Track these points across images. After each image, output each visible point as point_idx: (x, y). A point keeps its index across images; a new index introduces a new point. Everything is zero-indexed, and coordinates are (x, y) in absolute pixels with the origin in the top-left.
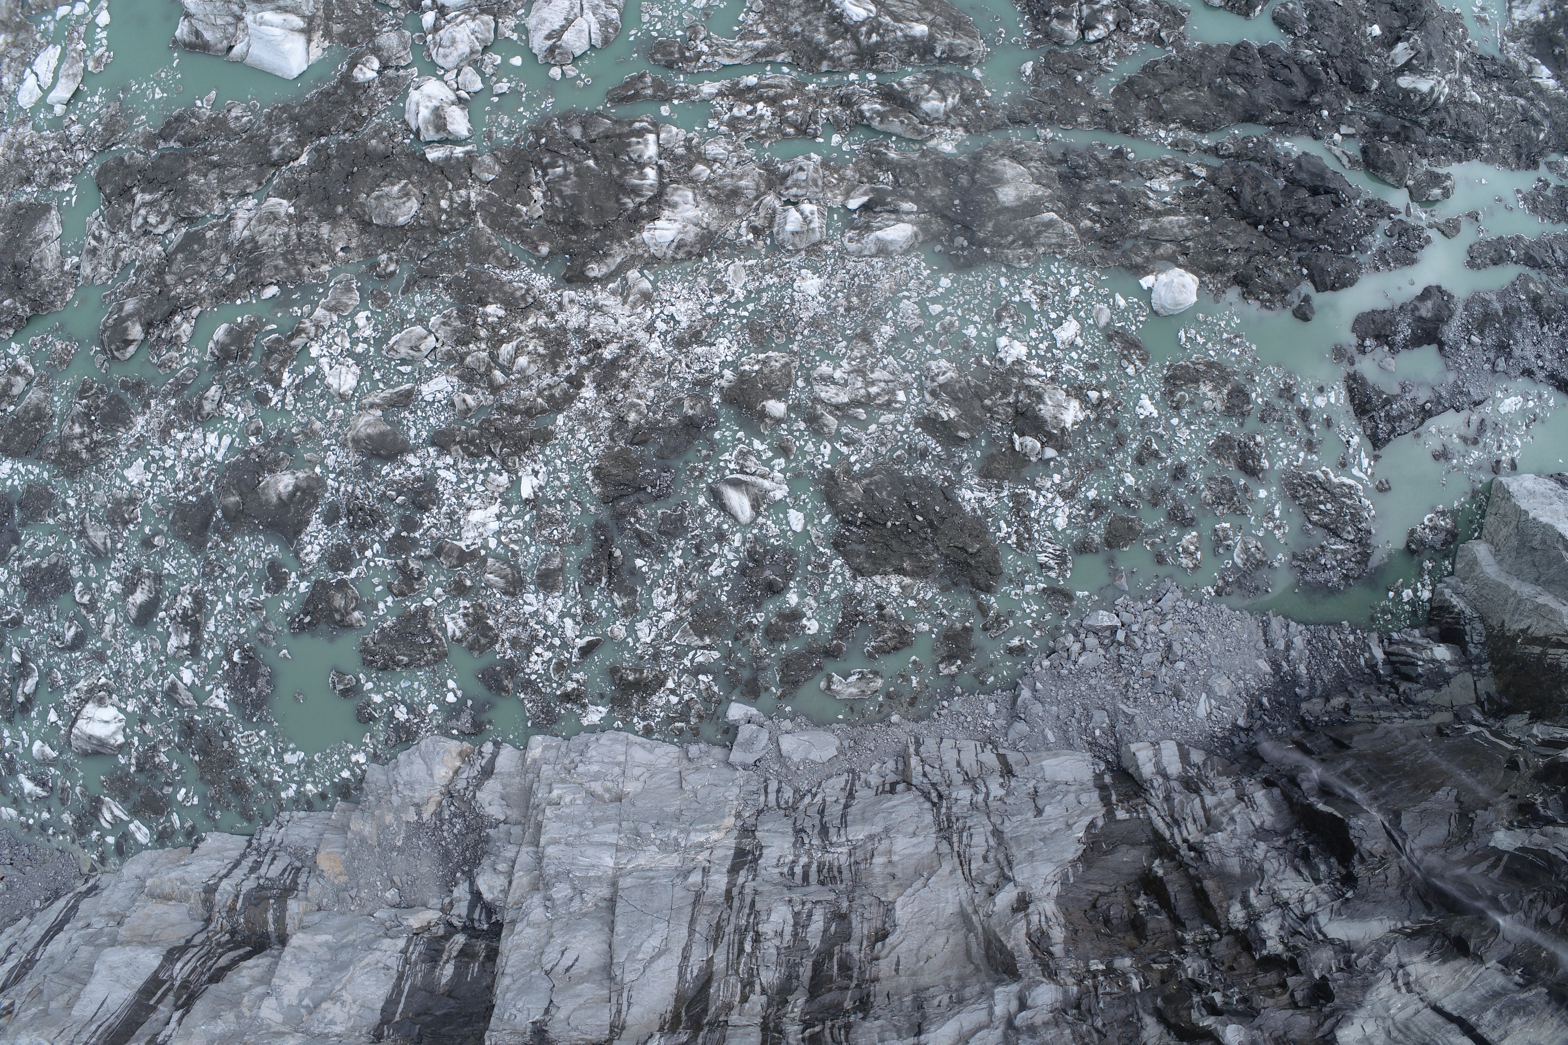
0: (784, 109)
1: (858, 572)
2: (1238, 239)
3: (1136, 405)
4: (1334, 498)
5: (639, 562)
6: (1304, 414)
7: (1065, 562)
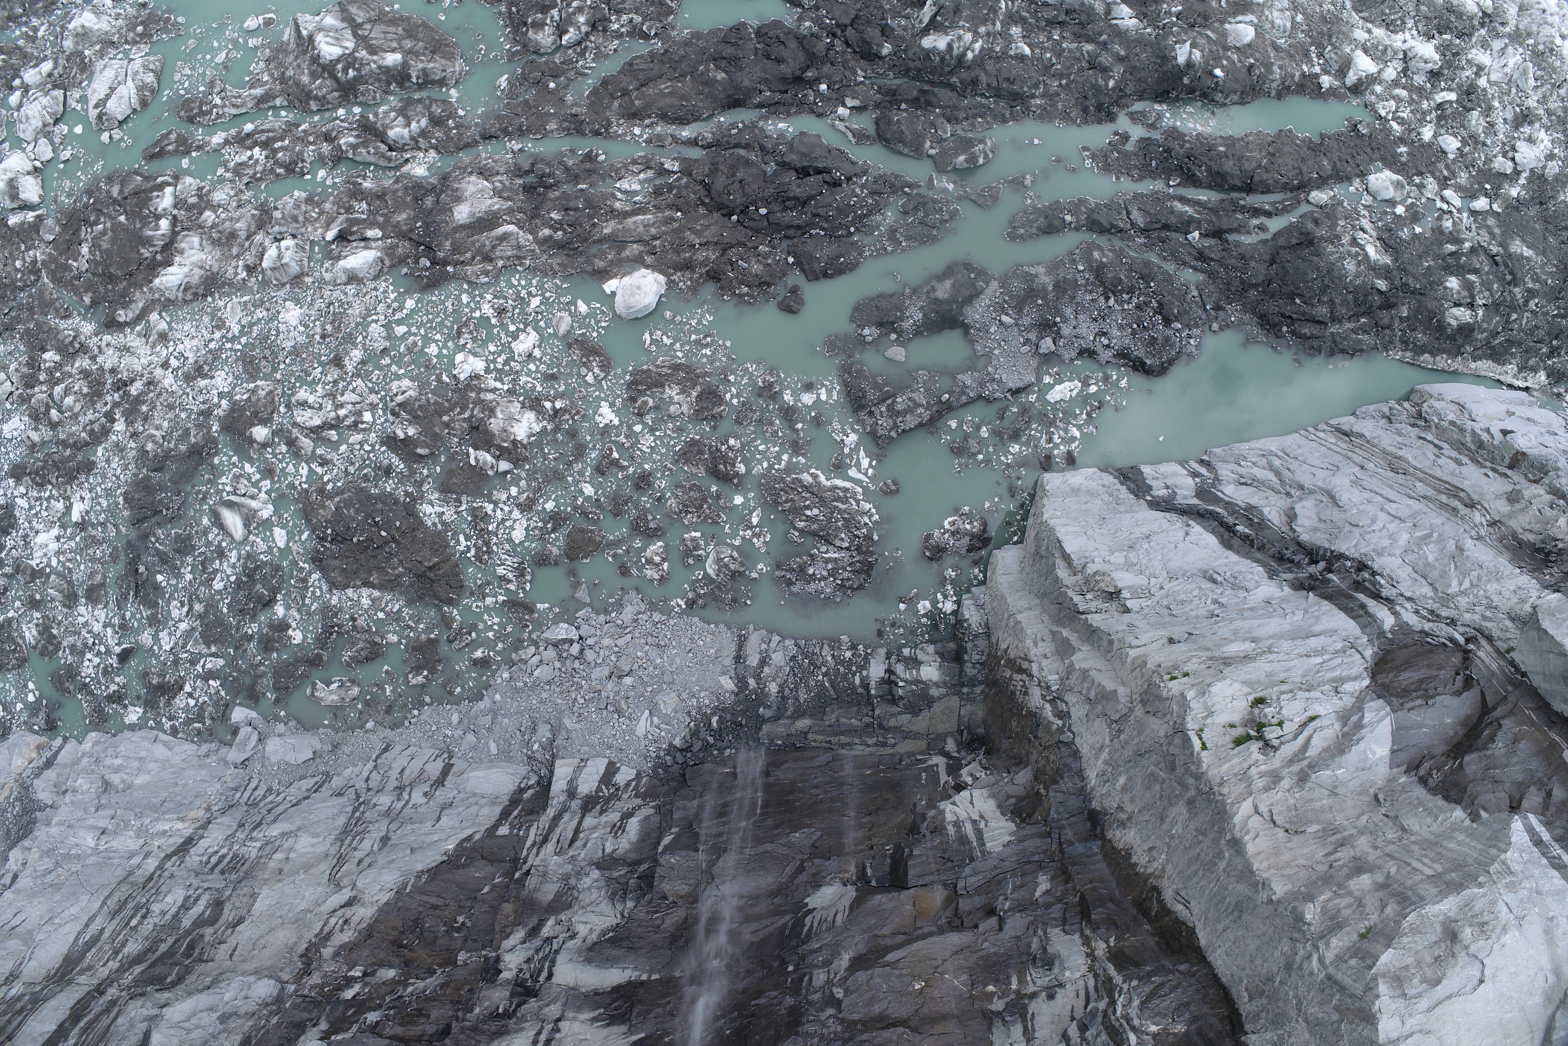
0: (275, 151)
1: (333, 585)
2: (707, 233)
3: (595, 413)
4: (822, 502)
5: (159, 578)
6: (789, 414)
7: (523, 575)
